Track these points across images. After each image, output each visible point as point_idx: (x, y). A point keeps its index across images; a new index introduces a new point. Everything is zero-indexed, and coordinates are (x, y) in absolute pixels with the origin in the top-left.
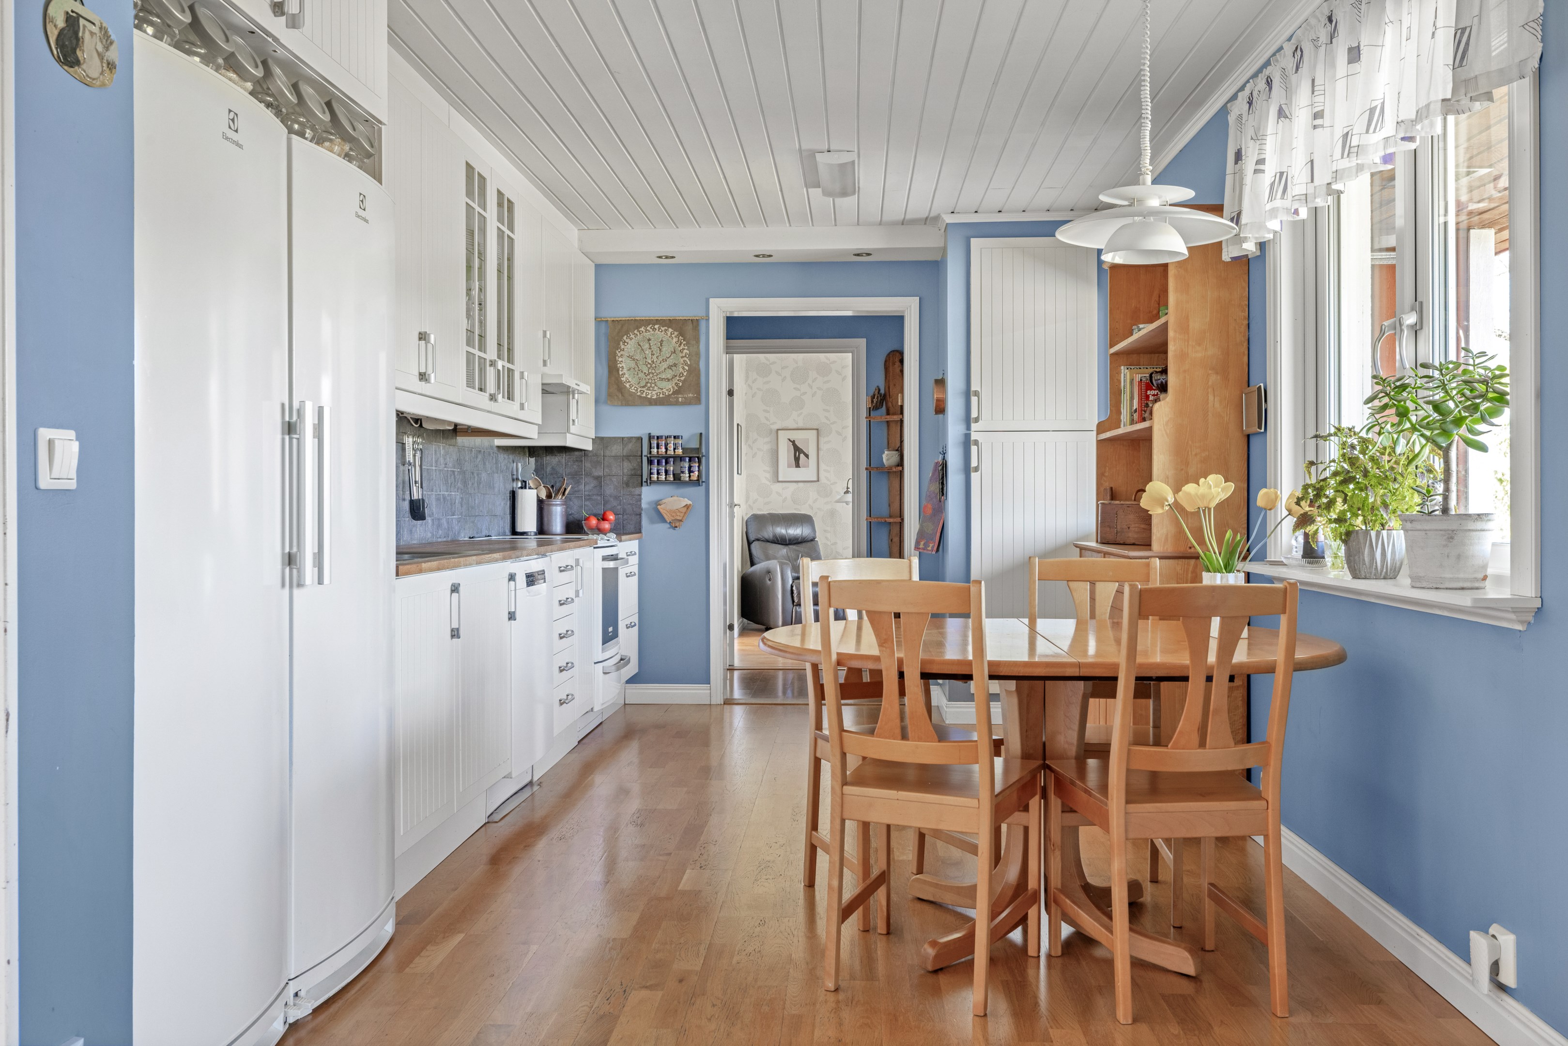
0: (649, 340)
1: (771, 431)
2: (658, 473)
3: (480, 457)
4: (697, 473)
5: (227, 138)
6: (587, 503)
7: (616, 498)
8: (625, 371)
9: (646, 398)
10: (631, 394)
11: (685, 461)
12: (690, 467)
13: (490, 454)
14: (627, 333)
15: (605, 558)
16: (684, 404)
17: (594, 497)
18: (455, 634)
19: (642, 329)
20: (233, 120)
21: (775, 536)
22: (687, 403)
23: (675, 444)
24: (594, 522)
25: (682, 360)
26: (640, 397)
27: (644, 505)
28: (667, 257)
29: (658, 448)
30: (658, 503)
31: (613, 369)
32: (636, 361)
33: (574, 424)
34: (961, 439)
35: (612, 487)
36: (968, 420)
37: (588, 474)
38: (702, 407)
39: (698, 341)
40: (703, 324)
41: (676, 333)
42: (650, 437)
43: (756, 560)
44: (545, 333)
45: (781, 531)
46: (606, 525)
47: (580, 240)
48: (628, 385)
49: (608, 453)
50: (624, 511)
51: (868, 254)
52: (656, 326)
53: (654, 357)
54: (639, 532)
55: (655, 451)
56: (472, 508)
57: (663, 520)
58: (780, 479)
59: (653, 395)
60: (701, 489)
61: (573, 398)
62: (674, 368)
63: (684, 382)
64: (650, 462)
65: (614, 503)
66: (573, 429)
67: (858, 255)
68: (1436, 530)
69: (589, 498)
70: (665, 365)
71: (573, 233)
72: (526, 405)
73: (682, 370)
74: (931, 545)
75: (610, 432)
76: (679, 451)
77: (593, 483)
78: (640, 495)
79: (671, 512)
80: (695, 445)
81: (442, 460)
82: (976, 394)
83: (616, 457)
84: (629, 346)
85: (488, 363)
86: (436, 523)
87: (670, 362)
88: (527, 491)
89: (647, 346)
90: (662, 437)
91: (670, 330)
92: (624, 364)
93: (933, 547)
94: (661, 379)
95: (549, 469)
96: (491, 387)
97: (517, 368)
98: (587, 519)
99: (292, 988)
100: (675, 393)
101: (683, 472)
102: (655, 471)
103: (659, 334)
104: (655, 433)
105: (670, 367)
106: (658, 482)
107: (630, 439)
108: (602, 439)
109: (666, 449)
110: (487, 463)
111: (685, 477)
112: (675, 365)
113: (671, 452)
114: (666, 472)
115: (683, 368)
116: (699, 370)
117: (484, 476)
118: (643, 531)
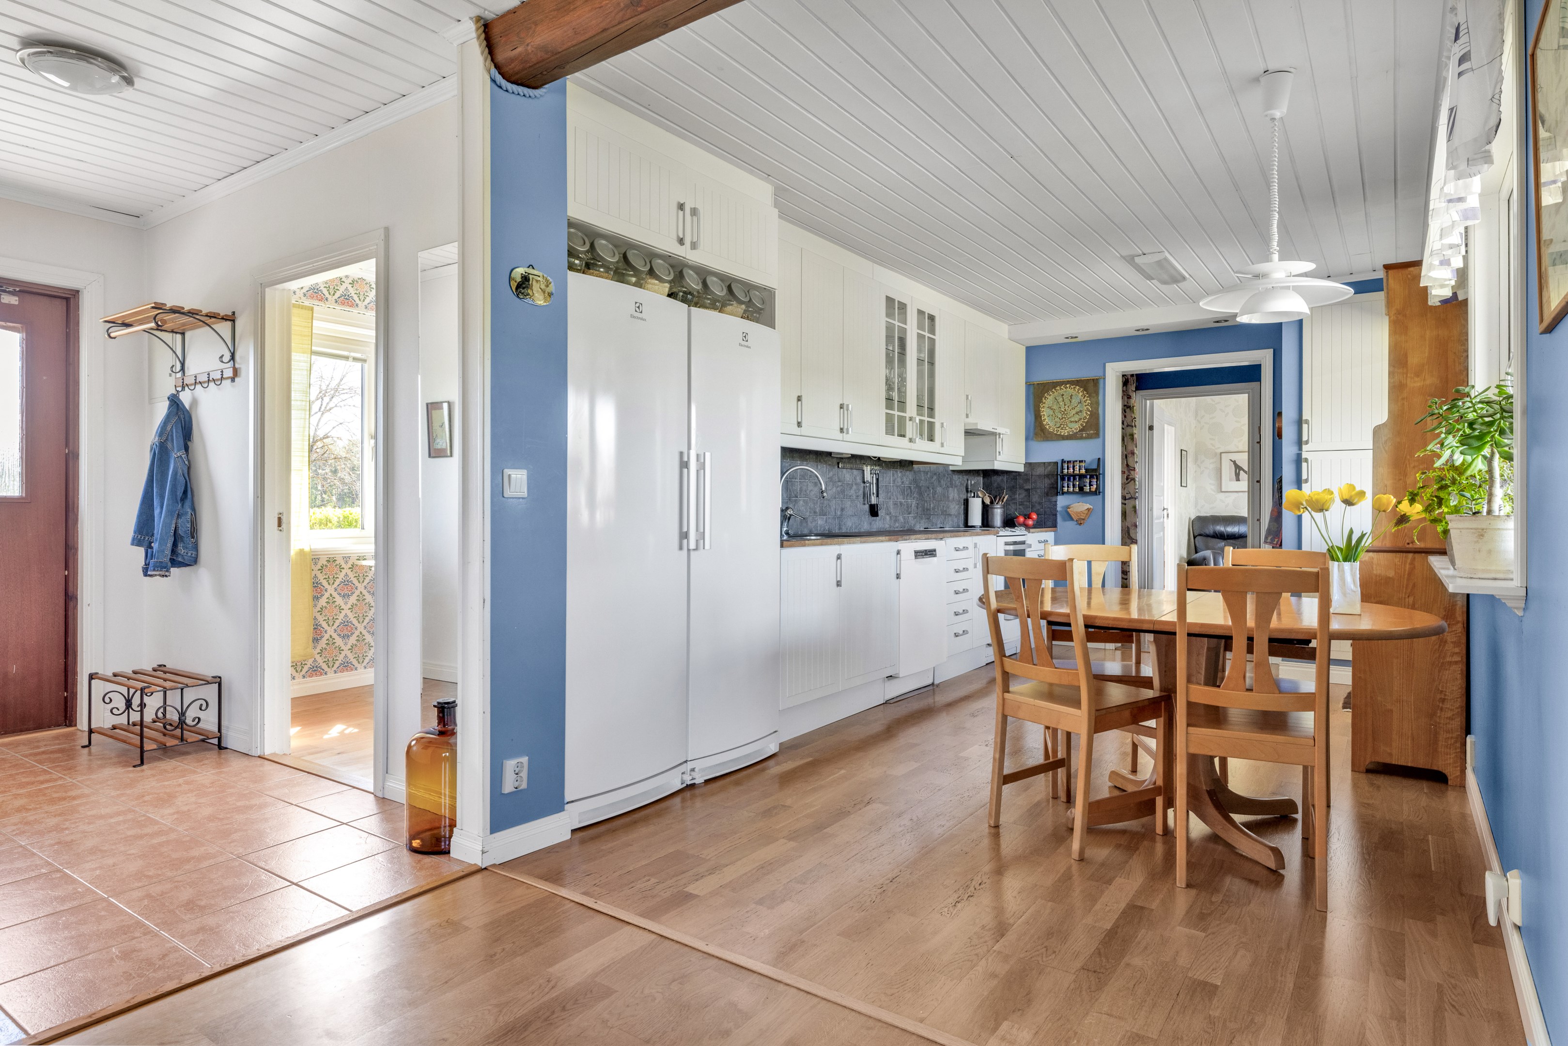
0: (1063, 395)
1: (1216, 454)
2: (1068, 487)
3: (935, 477)
4: (1095, 486)
5: (634, 317)
6: (1021, 507)
7: (1040, 503)
8: (1046, 417)
9: (1060, 435)
10: (1050, 433)
11: (1086, 477)
12: (1090, 482)
13: (944, 476)
14: (1047, 391)
15: (1007, 544)
16: (1086, 438)
17: (1025, 503)
18: (839, 584)
19: (1058, 388)
20: (639, 307)
21: (1215, 533)
22: (1089, 437)
23: (1079, 466)
24: (1021, 519)
25: (1085, 408)
26: (1056, 434)
27: (1059, 509)
28: (1072, 338)
29: (1068, 469)
30: (1068, 507)
31: (1038, 416)
32: (1054, 410)
33: (1000, 454)
34: (1294, 457)
35: (1037, 496)
36: (1300, 443)
37: (1021, 488)
38: (1100, 440)
39: (1097, 394)
40: (1101, 382)
41: (1082, 389)
42: (1063, 461)
43: (1199, 550)
44: (967, 396)
45: (1221, 528)
46: (1030, 522)
47: (1009, 332)
48: (1047, 427)
49: (1034, 473)
50: (1045, 512)
51: (1226, 321)
52: (1068, 386)
53: (1066, 407)
54: (1056, 527)
55: (1065, 471)
56: (928, 510)
57: (1072, 519)
58: (1223, 490)
59: (1065, 432)
60: (1100, 497)
61: (999, 437)
62: (1080, 414)
63: (1086, 423)
64: (1063, 479)
65: (1038, 507)
66: (999, 458)
67: (1217, 322)
68: (1467, 529)
69: (1021, 504)
70: (1074, 412)
71: (1003, 329)
72: (945, 444)
73: (1086, 415)
74: (1276, 540)
75: (1036, 459)
76: (1083, 471)
77: (1024, 494)
78: (1056, 502)
79: (1077, 513)
80: (1094, 466)
81: (899, 480)
82: (1307, 422)
83: (1039, 476)
84: (1049, 400)
85: (907, 419)
86: (893, 519)
87: (1077, 409)
88: (976, 499)
89: (1061, 399)
90: (1070, 461)
91: (1078, 387)
92: (1045, 412)
93: (1277, 542)
94: (1071, 422)
95: (995, 485)
96: (909, 434)
97: (937, 421)
98: (1017, 517)
99: (690, 765)
100: (1080, 431)
101: (1085, 486)
102: (1066, 485)
103: (1069, 390)
104: (1066, 459)
105: (1077, 413)
106: (1068, 493)
107: (1050, 463)
108: (1030, 464)
109: (1074, 469)
110: (942, 481)
111: (1087, 489)
112: (1081, 411)
113: (1077, 472)
114: (1074, 486)
115: (1086, 413)
116: (1098, 414)
117: (939, 490)
118: (1058, 526)
